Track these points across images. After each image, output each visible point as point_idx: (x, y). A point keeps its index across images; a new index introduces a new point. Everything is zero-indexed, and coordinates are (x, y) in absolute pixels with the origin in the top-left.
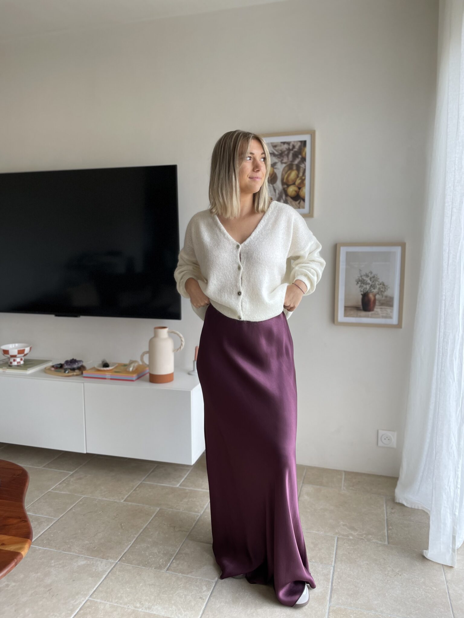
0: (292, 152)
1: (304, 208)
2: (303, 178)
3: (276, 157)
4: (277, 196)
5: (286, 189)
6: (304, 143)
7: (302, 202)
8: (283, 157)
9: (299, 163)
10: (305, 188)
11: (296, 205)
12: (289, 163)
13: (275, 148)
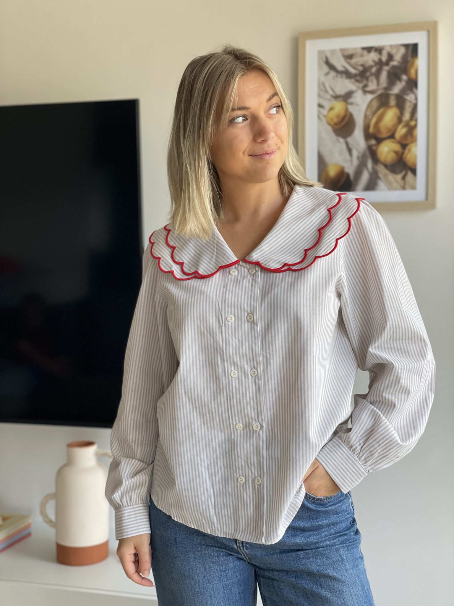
0: (386, 68)
1: (414, 188)
2: (412, 123)
3: (353, 80)
4: (356, 162)
5: (374, 148)
6: (413, 49)
8: (367, 79)
9: (404, 91)
10: (416, 146)
11: (397, 182)
12: (380, 92)
13: (349, 60)
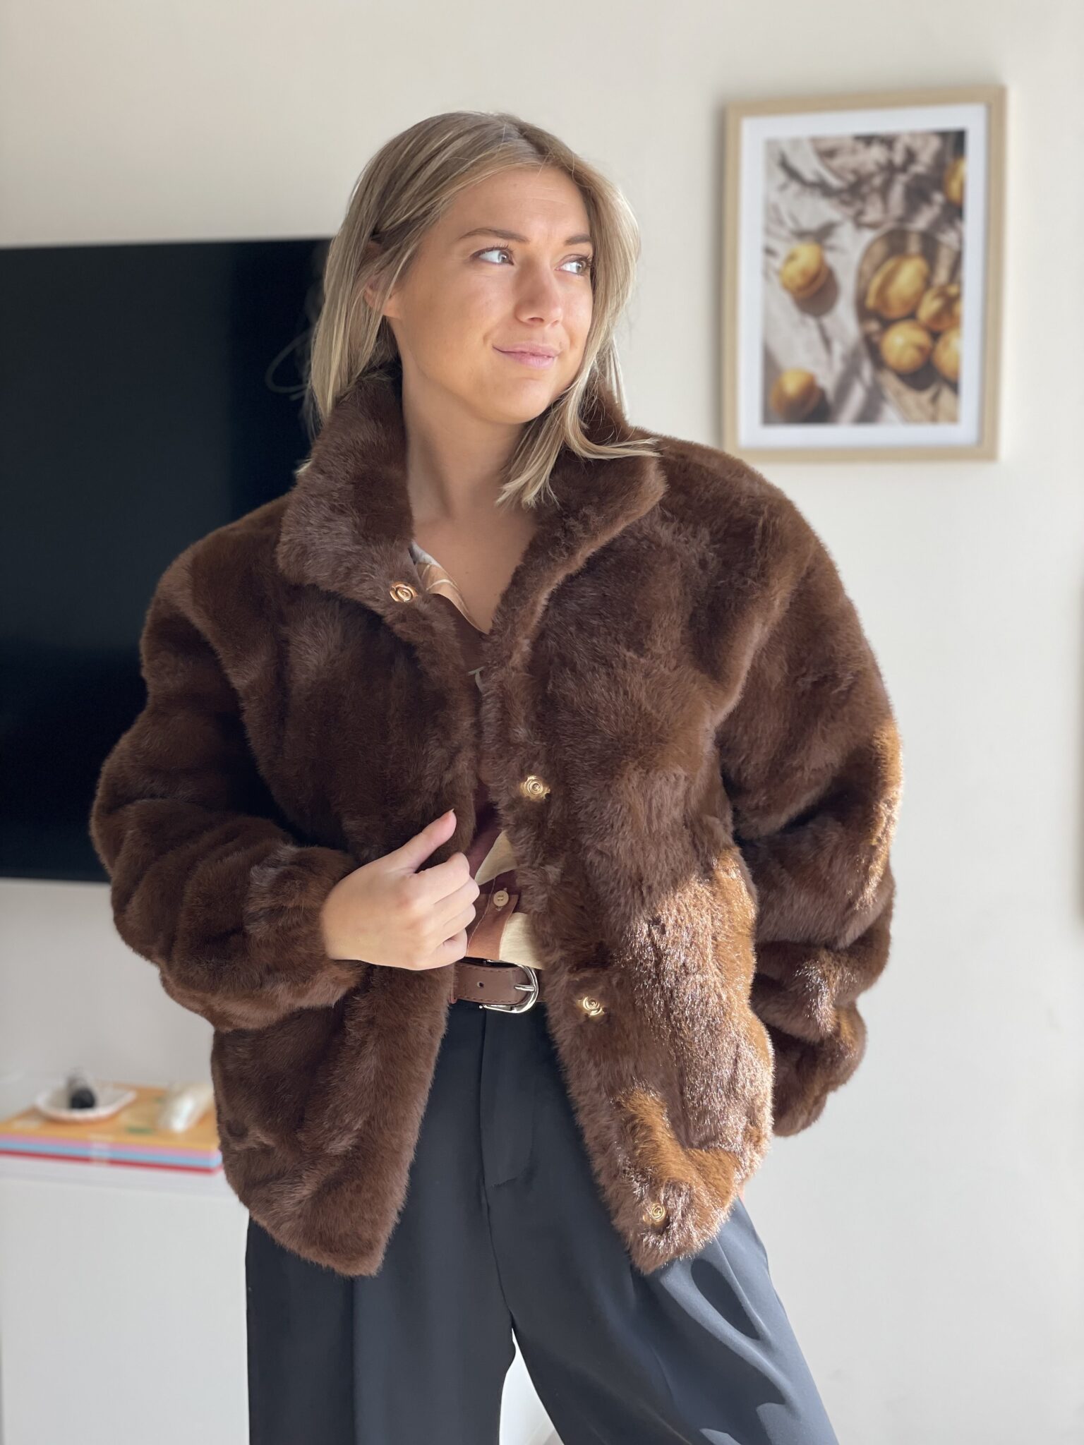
0: (902, 179)
1: (953, 419)
2: (953, 290)
5: (875, 339)
6: (954, 142)
7: (946, 395)
8: (863, 198)
9: (937, 225)
10: (960, 335)
11: (921, 407)
12: (890, 225)
13: (827, 161)
